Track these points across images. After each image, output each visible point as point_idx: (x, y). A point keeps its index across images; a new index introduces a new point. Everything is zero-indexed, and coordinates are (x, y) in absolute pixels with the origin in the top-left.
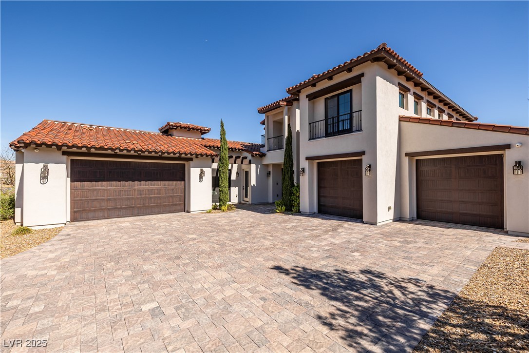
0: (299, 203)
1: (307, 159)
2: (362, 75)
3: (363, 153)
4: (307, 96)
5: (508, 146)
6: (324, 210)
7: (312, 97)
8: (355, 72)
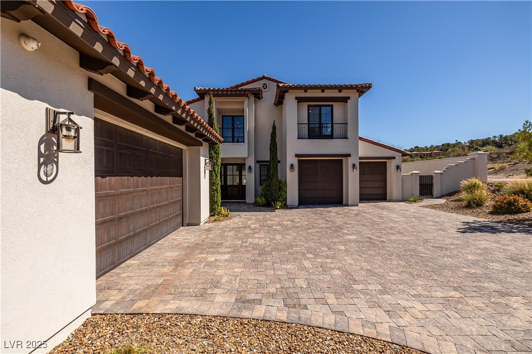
0: (286, 198)
1: (297, 156)
2: (349, 98)
3: (349, 155)
4: (296, 98)
5: (394, 158)
6: (305, 202)
7: (300, 100)
8: (343, 94)
